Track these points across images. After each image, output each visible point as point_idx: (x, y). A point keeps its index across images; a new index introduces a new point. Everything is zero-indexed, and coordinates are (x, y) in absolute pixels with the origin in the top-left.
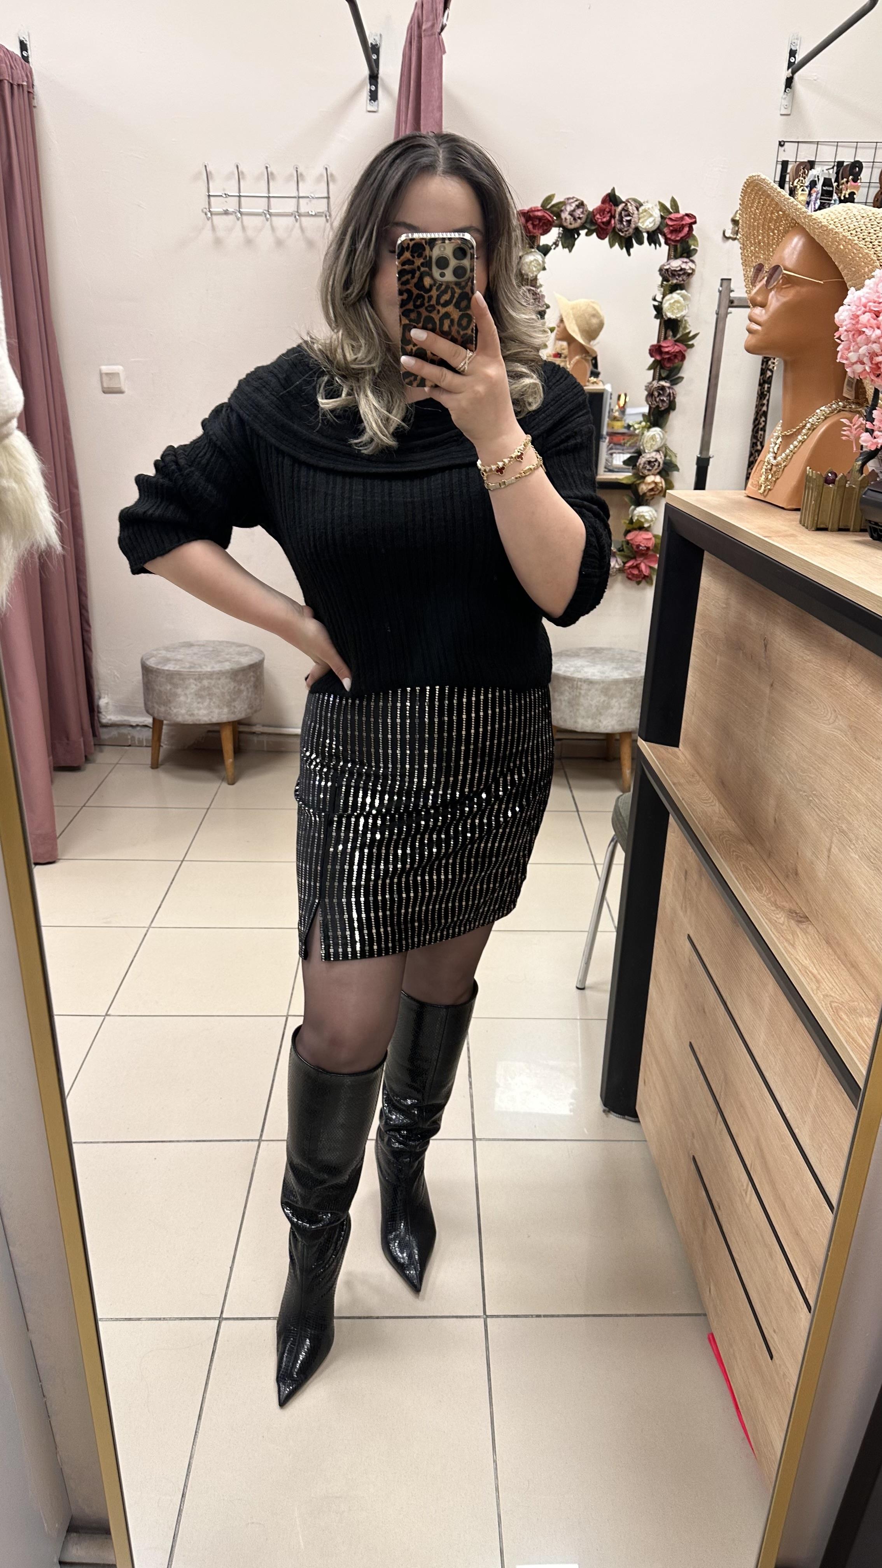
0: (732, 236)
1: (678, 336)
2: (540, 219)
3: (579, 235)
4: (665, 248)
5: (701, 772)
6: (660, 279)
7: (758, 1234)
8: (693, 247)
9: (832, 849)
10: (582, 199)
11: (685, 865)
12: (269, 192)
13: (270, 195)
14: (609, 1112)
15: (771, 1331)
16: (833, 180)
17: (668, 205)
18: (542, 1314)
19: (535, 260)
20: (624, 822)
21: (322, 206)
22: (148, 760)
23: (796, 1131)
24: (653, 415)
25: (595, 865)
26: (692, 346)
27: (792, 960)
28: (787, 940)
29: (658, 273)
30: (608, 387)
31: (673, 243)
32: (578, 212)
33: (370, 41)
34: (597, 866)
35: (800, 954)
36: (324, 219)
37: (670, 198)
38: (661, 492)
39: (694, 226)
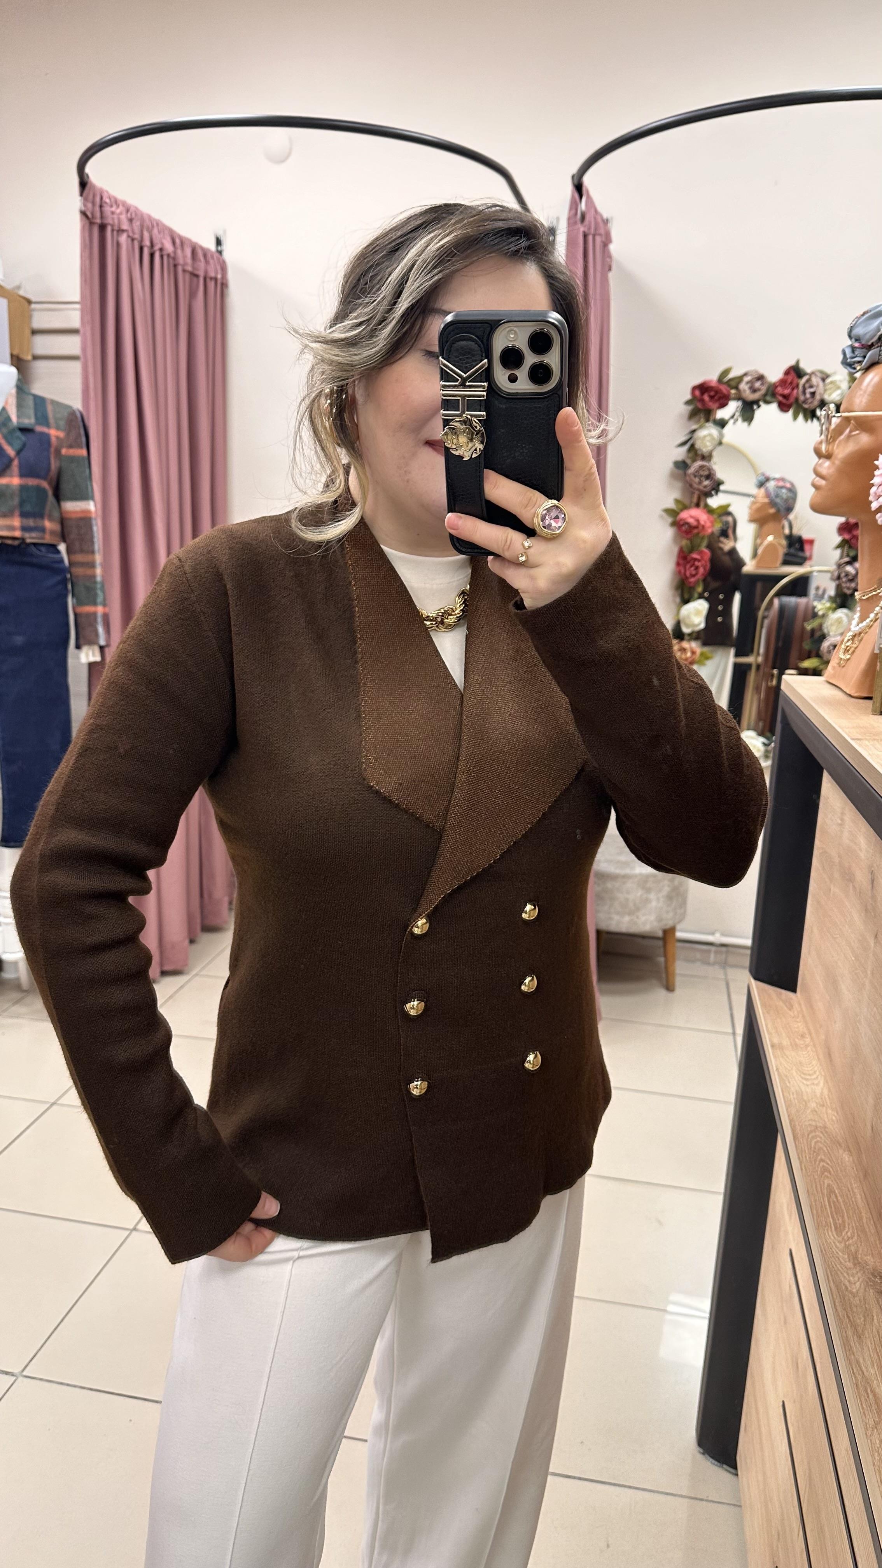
2: (717, 391)
3: (759, 406)
5: (813, 1033)
10: (762, 371)
19: (709, 434)
24: (839, 596)
32: (757, 384)
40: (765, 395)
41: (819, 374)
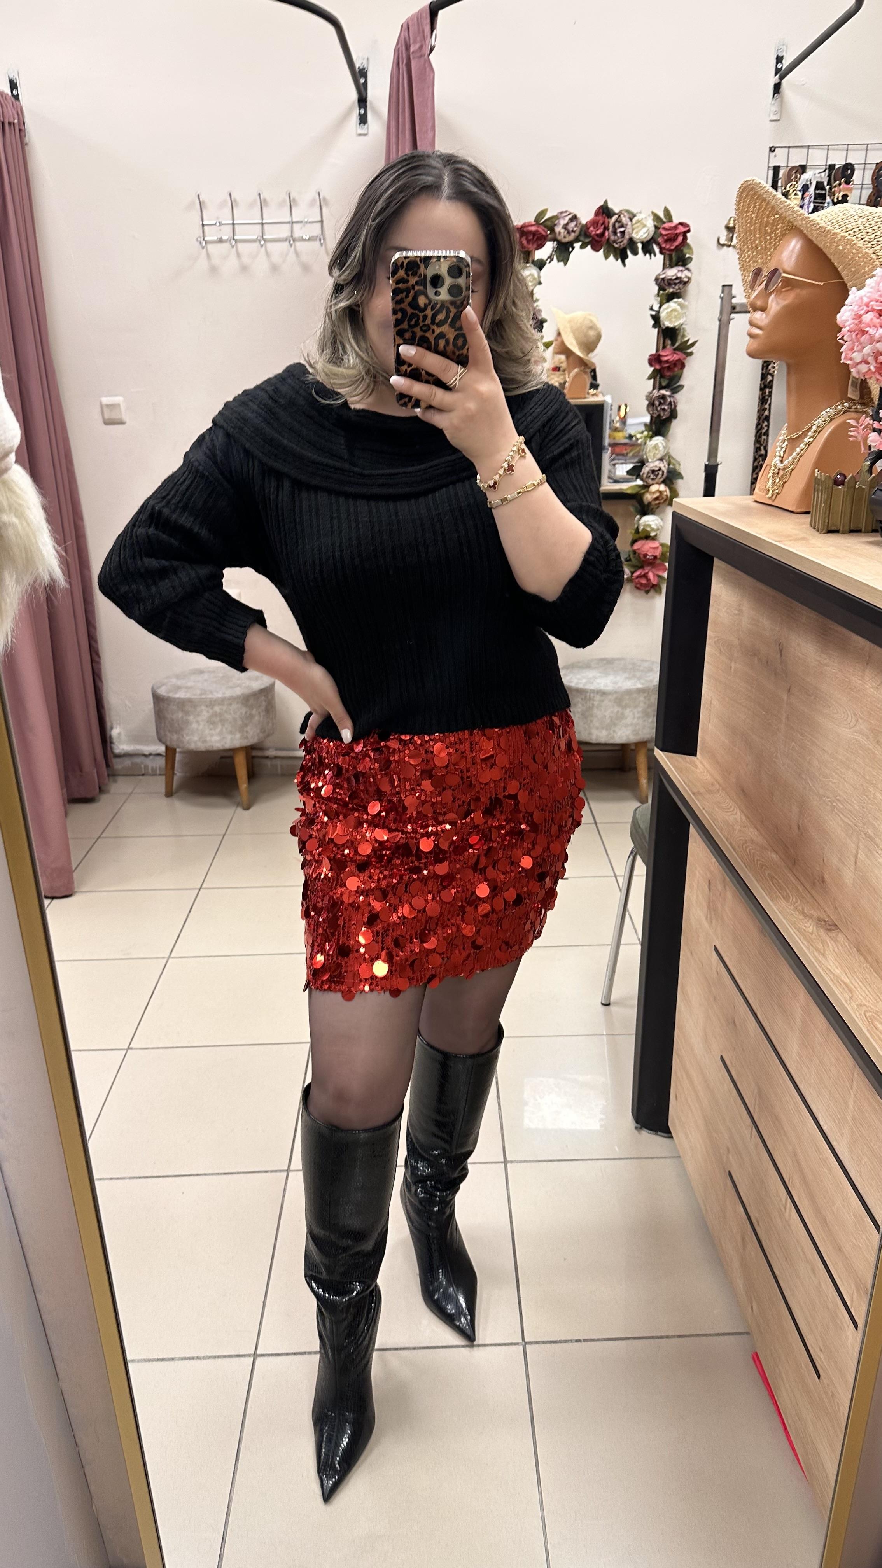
0: (726, 242)
1: (677, 345)
2: (534, 233)
3: (573, 248)
4: (659, 259)
5: (721, 780)
6: (656, 288)
7: (799, 1250)
8: (687, 256)
9: (859, 855)
10: (575, 211)
11: (709, 876)
12: (262, 219)
13: (264, 222)
14: (641, 1128)
15: (818, 1350)
16: (825, 184)
17: (662, 215)
18: (581, 1338)
19: (530, 275)
20: (643, 834)
21: (316, 230)
22: (163, 789)
23: (834, 1144)
24: (655, 423)
25: (616, 877)
26: (691, 354)
27: (823, 970)
28: (817, 950)
29: (654, 283)
30: (608, 399)
31: (668, 252)
32: (572, 225)
33: (358, 65)
34: (618, 878)
35: (832, 964)
36: (318, 243)
37: (663, 209)
38: (666, 500)
39: (688, 235)
40: (580, 235)
41: (626, 214)
